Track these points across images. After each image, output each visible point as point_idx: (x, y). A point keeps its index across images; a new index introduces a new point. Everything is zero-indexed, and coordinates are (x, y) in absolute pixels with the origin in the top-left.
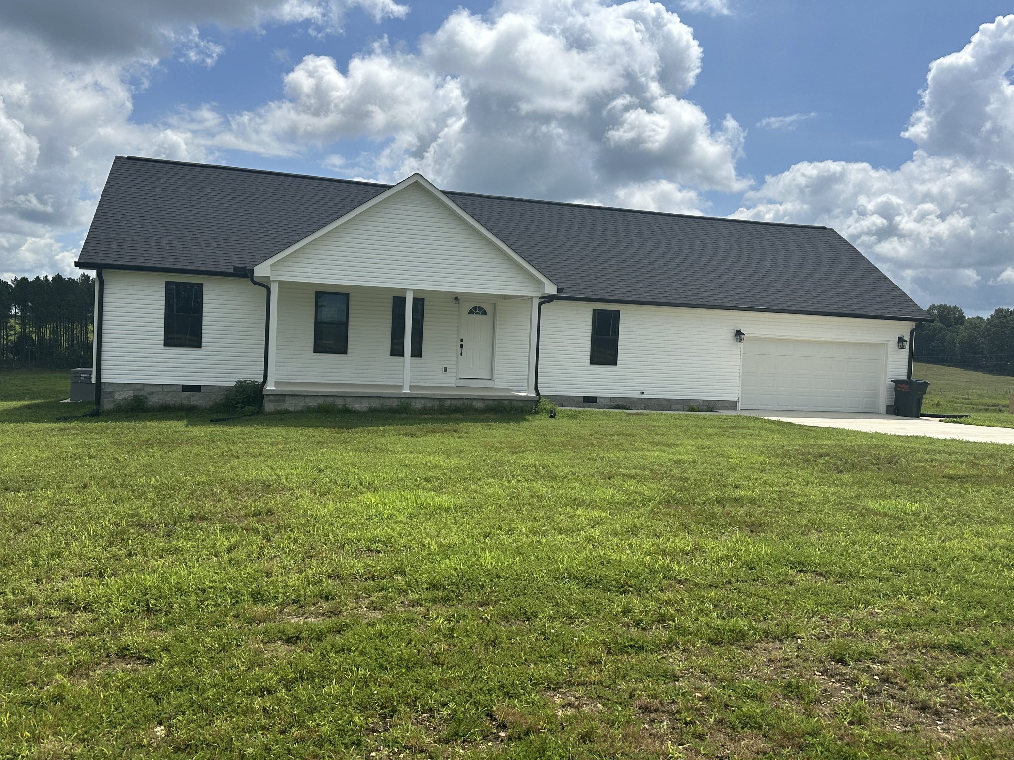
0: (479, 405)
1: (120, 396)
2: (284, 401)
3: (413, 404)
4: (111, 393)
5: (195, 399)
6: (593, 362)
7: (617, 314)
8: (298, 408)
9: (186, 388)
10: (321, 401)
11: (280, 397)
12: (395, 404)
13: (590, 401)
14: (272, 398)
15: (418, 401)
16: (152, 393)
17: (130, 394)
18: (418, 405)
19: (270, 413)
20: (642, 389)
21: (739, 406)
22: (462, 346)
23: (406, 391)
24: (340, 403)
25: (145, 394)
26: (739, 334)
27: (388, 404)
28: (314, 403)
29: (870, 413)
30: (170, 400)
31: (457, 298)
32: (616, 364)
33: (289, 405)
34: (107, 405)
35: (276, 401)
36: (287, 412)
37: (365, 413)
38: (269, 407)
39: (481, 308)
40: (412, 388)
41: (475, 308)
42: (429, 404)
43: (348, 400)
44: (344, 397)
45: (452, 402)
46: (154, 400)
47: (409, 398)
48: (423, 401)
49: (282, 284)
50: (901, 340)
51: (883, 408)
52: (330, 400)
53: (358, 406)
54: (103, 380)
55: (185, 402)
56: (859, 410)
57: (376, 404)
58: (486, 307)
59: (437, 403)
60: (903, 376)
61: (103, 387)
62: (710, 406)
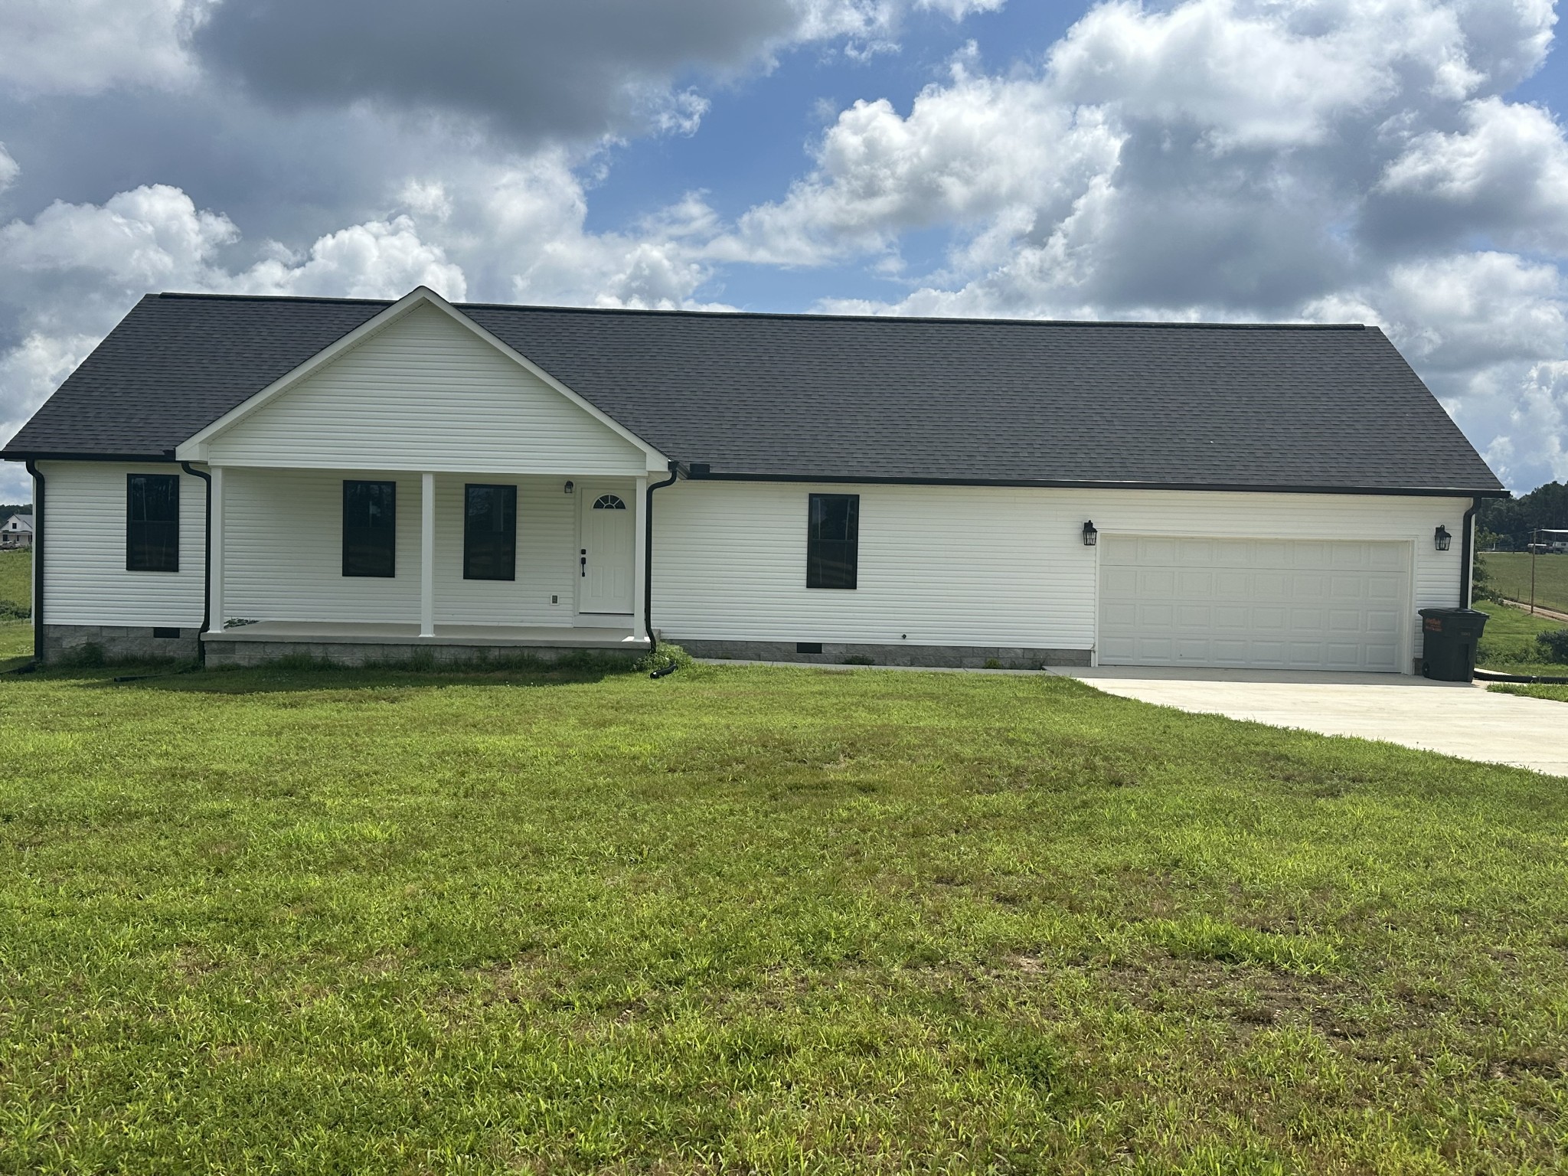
0: (548, 657)
1: (67, 644)
2: (233, 651)
3: (437, 655)
4: (58, 639)
5: (172, 649)
6: (811, 585)
7: (855, 500)
8: (254, 662)
9: (160, 632)
10: (288, 651)
11: (227, 645)
12: (407, 655)
13: (809, 650)
14: (214, 646)
15: (445, 651)
16: (113, 640)
17: (84, 640)
18: (444, 657)
19: (211, 670)
20: (904, 630)
21: (1095, 660)
22: (583, 561)
23: (427, 634)
24: (317, 653)
25: (103, 641)
26: (1089, 528)
27: (396, 655)
28: (277, 654)
29: (1384, 673)
30: (137, 650)
31: (569, 484)
32: (855, 587)
33: (241, 657)
34: (52, 657)
35: (221, 651)
36: (238, 667)
37: (357, 669)
38: (212, 660)
39: (614, 499)
40: (437, 628)
41: (605, 499)
42: (463, 656)
43: (331, 649)
44: (325, 644)
45: (503, 652)
46: (116, 650)
47: (430, 646)
48: (452, 651)
49: (228, 471)
50: (1441, 534)
51: (1407, 665)
52: (302, 649)
53: (348, 659)
54: (47, 621)
55: (158, 653)
56: (1357, 667)
57: (376, 655)
58: (622, 496)
59: (477, 654)
60: (1451, 602)
61: (46, 631)
62: (1036, 660)
